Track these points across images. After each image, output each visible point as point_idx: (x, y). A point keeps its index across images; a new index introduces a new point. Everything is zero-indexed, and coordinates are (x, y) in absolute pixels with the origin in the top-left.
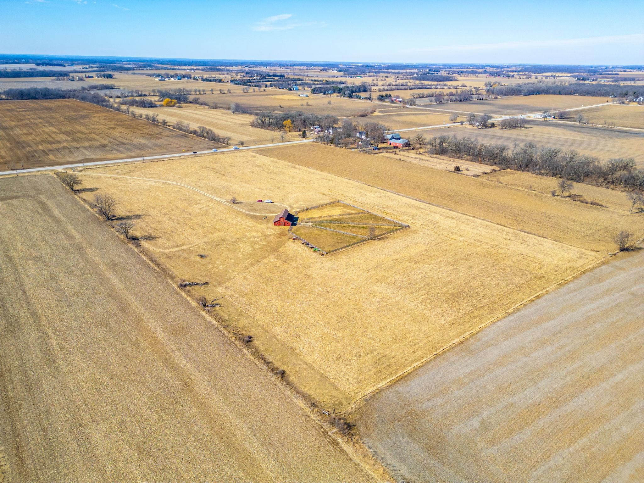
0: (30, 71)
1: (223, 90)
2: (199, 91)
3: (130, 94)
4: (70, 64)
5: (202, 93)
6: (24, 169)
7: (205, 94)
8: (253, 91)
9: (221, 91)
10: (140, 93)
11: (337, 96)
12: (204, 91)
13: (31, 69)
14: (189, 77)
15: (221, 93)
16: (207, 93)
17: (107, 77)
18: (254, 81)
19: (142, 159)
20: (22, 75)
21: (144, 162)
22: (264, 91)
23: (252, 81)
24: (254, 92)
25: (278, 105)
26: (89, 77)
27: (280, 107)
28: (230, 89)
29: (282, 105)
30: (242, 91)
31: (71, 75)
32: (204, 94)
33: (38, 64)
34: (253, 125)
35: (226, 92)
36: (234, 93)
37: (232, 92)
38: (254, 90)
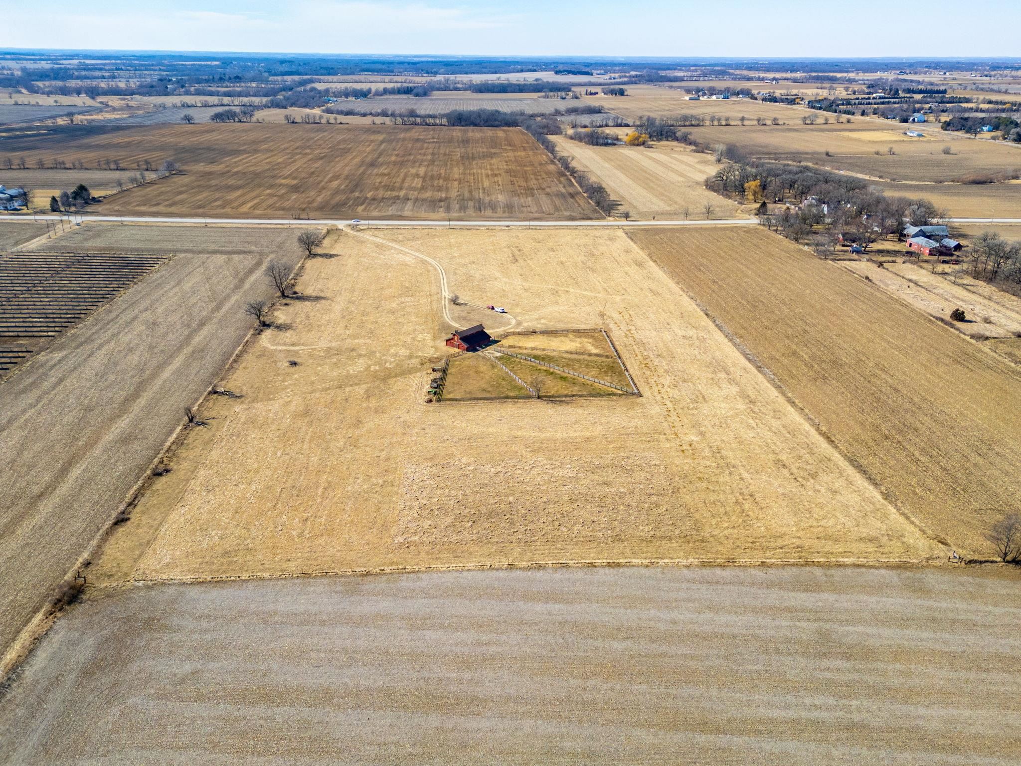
0: (535, 82)
1: (764, 119)
2: (719, 120)
3: (604, 123)
4: (602, 71)
5: (724, 123)
6: (309, 219)
7: (729, 125)
8: (823, 121)
9: (759, 120)
10: (619, 121)
11: (994, 138)
12: (727, 119)
13: (537, 80)
14: (747, 93)
15: (759, 124)
16: (732, 123)
17: (616, 94)
18: (857, 101)
19: (447, 223)
20: (509, 89)
21: (451, 228)
22: (849, 121)
23: (853, 102)
24: (826, 123)
25: (823, 150)
26: (591, 94)
27: (827, 154)
28: (777, 116)
29: (831, 150)
30: (801, 122)
31: (573, 89)
32: (727, 125)
33: (557, 72)
34: (710, 185)
35: (769, 122)
36: (784, 124)
37: (781, 122)
38: (826, 120)
